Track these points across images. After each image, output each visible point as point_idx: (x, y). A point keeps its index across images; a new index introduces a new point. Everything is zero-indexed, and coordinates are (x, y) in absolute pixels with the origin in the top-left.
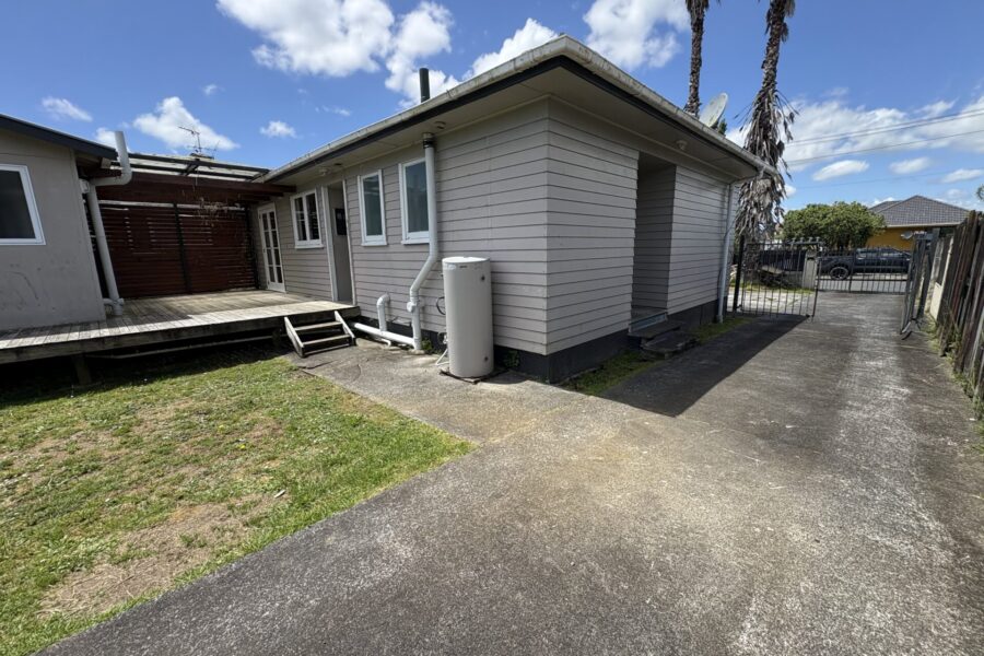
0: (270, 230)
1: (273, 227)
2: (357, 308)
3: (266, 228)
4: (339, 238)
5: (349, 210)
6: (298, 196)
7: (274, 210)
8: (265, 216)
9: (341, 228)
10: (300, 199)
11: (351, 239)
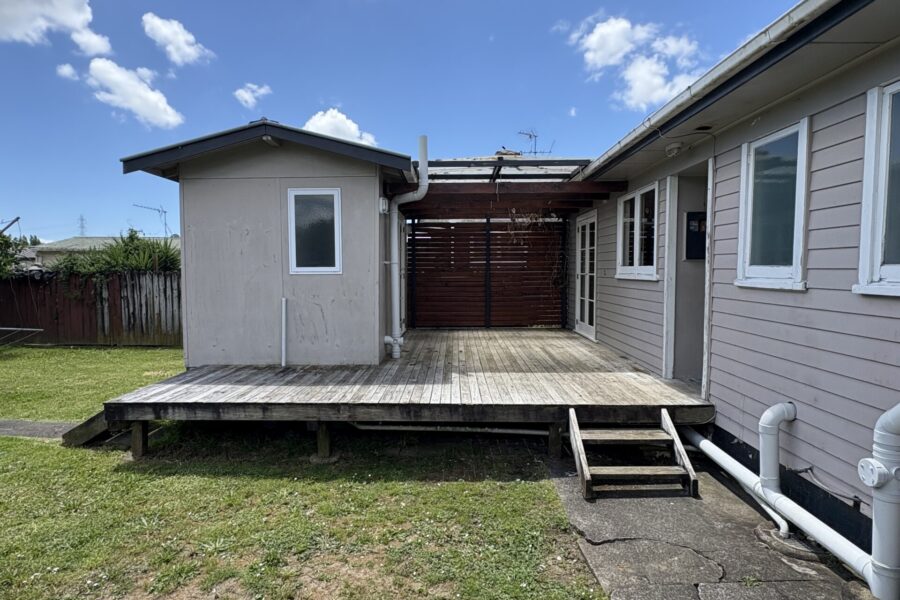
0: (587, 248)
1: (592, 244)
2: (709, 408)
3: (583, 245)
4: (690, 266)
5: (714, 213)
6: (629, 197)
7: (595, 220)
8: (584, 228)
9: (695, 246)
10: (632, 201)
11: (713, 270)
